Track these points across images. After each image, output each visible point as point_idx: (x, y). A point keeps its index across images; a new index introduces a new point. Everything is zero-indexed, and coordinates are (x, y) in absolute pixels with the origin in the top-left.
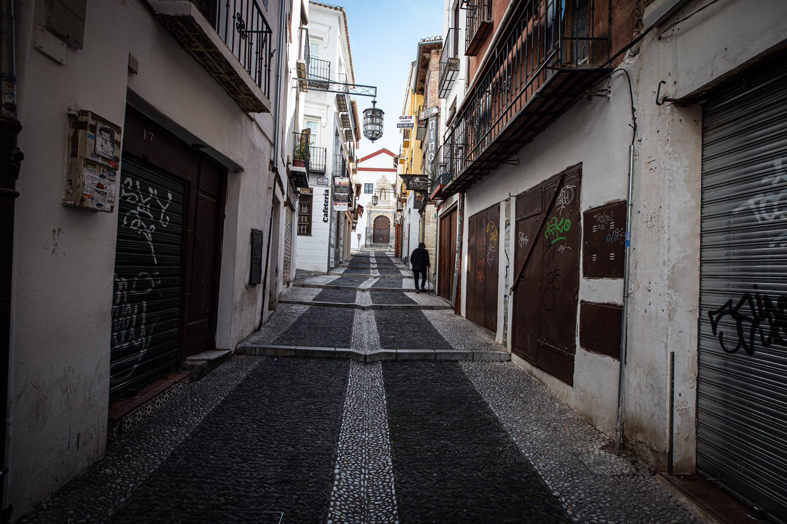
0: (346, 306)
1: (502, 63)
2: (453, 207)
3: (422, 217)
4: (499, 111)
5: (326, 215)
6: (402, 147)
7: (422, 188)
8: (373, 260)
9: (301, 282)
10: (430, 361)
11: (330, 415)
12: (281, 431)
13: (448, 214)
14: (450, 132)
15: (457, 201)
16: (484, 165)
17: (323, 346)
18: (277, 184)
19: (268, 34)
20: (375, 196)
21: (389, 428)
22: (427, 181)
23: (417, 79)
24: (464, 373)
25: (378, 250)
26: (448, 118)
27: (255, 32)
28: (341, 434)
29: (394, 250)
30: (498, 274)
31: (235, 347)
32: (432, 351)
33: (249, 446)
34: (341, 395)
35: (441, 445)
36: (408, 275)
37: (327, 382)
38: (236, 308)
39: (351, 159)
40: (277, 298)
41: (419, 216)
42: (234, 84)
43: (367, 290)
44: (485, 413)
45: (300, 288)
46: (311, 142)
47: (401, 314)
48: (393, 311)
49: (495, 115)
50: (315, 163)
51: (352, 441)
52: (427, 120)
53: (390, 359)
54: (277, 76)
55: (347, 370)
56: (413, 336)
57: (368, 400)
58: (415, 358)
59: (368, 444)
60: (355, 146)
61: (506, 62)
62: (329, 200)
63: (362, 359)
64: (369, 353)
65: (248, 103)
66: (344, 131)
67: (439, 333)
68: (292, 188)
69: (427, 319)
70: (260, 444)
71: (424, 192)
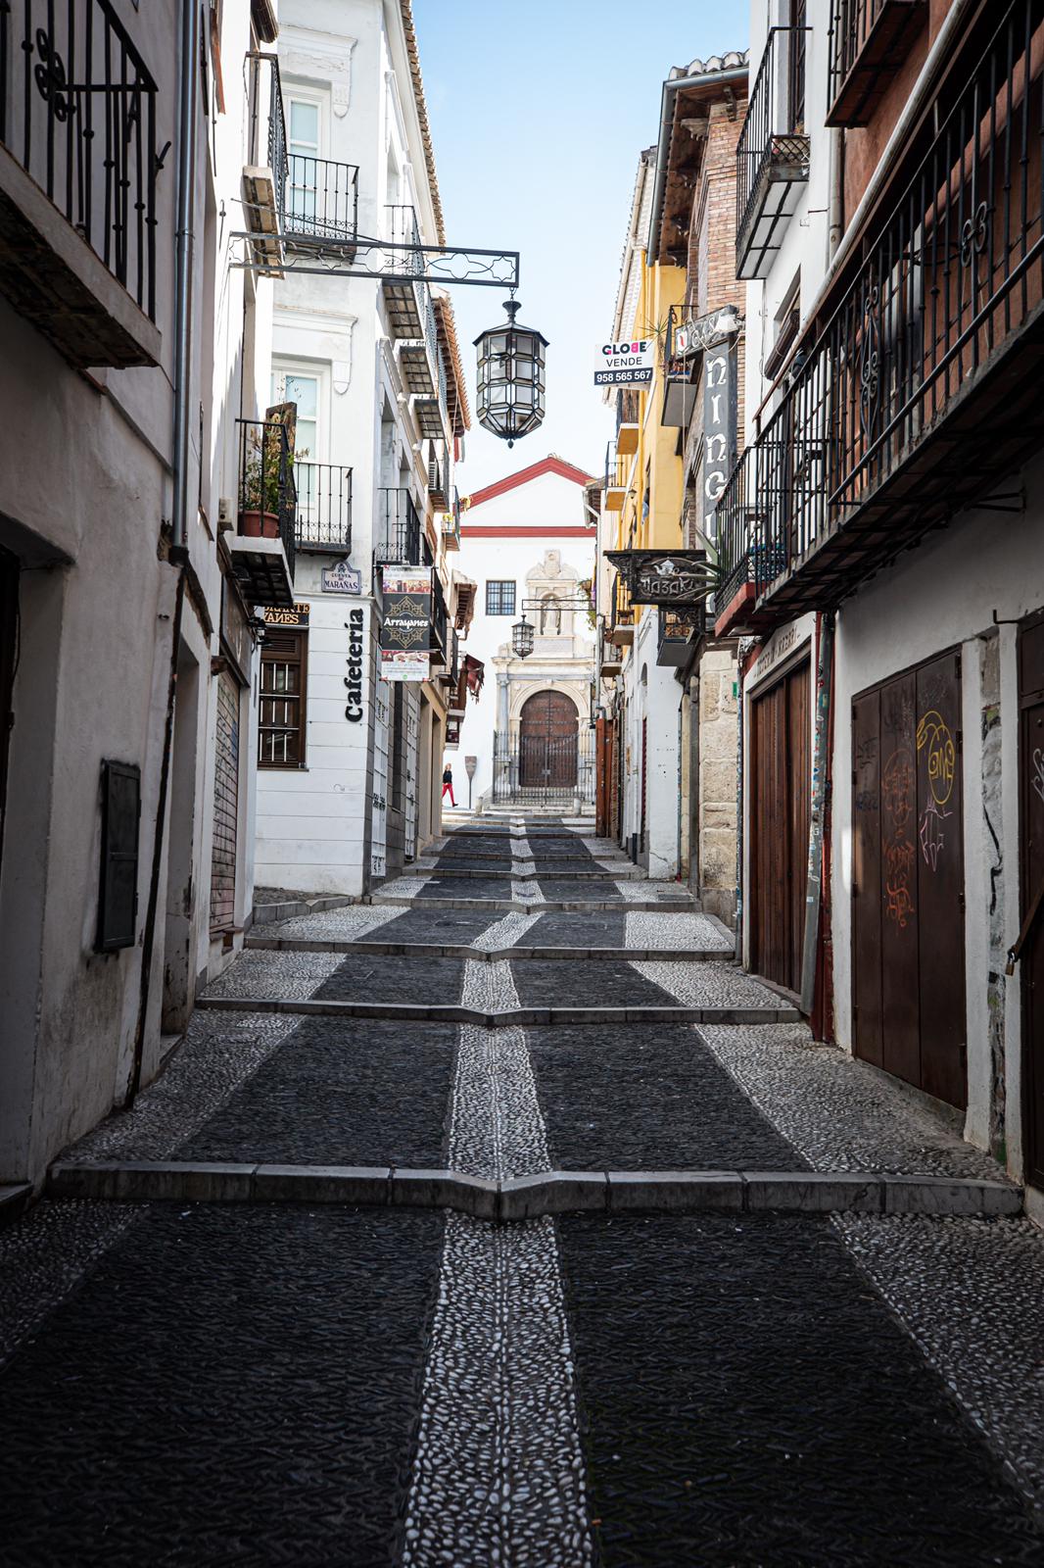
0: (430, 1016)
1: (957, 153)
2: (794, 661)
3: (687, 692)
4: (949, 325)
5: (355, 697)
6: (613, 451)
7: (685, 597)
8: (520, 848)
9: (272, 933)
10: (728, 1212)
11: (373, 1416)
12: (202, 1480)
13: (779, 684)
14: (778, 397)
15: (808, 642)
16: (898, 516)
17: (351, 1164)
18: (186, 602)
19: (144, 96)
20: (523, 625)
21: (584, 1464)
22: (699, 570)
23: (660, 210)
24: (850, 1261)
25: (536, 810)
26: (770, 346)
27: (99, 88)
28: (413, 1490)
29: (592, 810)
30: (962, 899)
31: (44, 1172)
32: (735, 1178)
33: (90, 1540)
34: (414, 1338)
35: (773, 1534)
36: (645, 899)
37: (365, 1291)
38: (48, 1034)
39: (438, 499)
40: (190, 992)
41: (679, 689)
42: (33, 277)
43: (502, 955)
44: (932, 1415)
45: (271, 954)
46: (298, 449)
47: (622, 1042)
48: (591, 1031)
49: (936, 342)
50: (314, 519)
51: (454, 1514)
52: (697, 356)
53: (585, 1205)
54: (179, 235)
55: (434, 1248)
56: (665, 1122)
57: (510, 1358)
58: (672, 1202)
59: (510, 1526)
60: (452, 456)
61: (970, 151)
62: (366, 646)
63: (486, 1208)
64: (510, 1184)
65: (81, 336)
66: (411, 406)
67: (756, 1110)
68: (236, 611)
69: (713, 1059)
70: (127, 1530)
71: (691, 609)
